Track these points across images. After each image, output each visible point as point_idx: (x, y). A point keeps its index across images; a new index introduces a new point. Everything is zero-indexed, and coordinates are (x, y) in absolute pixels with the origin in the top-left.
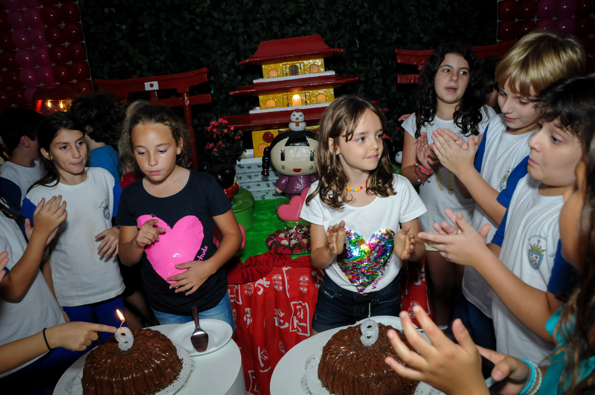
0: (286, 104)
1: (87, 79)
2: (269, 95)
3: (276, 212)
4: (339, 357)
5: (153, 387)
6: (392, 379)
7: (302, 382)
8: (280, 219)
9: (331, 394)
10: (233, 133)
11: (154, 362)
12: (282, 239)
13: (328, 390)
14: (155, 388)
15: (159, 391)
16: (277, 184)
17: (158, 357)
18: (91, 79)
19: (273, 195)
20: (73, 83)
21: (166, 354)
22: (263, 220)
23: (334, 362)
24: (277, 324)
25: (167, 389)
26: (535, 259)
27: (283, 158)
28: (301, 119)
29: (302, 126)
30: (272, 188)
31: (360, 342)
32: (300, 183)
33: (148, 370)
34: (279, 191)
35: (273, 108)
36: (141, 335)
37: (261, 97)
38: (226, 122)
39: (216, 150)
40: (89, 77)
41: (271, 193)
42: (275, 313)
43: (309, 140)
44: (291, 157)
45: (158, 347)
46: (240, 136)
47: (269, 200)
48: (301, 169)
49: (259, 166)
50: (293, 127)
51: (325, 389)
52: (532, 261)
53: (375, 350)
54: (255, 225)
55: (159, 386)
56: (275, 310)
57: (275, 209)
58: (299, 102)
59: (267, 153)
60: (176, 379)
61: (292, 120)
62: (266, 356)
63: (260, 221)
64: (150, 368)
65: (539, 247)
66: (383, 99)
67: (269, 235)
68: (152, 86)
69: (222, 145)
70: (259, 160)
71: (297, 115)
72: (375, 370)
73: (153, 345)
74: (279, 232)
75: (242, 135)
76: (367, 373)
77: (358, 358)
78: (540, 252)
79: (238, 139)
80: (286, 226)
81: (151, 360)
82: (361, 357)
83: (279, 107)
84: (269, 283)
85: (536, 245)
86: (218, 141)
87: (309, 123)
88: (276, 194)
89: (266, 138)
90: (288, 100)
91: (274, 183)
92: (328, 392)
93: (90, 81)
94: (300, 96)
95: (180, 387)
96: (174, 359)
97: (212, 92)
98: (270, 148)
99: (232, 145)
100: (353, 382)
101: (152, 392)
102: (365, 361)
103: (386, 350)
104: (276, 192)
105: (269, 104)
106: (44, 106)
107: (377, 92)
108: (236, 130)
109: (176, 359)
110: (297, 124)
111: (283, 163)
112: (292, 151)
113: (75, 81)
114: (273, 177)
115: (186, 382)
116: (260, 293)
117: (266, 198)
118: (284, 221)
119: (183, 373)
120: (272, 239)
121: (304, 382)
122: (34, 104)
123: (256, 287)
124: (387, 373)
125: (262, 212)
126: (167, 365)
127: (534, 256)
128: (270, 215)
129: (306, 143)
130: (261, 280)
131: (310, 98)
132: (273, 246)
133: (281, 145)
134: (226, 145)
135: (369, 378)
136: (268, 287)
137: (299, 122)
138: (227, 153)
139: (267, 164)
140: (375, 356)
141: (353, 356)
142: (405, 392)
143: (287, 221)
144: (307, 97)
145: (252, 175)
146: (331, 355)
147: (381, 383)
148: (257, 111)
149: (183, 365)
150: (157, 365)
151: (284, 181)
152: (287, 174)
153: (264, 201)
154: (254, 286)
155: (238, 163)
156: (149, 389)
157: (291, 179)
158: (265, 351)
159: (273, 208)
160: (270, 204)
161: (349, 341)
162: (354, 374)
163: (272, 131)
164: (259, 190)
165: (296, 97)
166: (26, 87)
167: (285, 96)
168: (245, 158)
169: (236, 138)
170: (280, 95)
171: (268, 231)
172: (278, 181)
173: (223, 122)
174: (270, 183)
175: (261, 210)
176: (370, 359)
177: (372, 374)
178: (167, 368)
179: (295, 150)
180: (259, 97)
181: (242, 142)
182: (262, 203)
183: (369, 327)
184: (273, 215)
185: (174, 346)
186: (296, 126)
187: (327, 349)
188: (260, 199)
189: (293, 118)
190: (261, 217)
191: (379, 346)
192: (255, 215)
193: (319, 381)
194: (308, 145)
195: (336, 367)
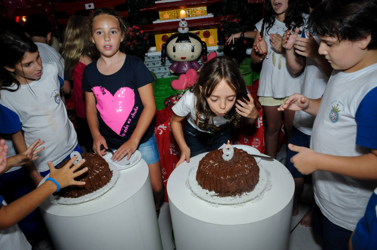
0: (176, 17)
1: (48, 4)
2: (165, 11)
3: (171, 85)
4: (209, 167)
5: (95, 187)
6: (240, 180)
7: (186, 183)
8: (173, 89)
9: (203, 189)
10: (142, 35)
11: (95, 172)
12: (174, 101)
13: (201, 187)
14: (96, 187)
15: (98, 189)
16: (171, 68)
17: (97, 169)
18: (50, 3)
19: (169, 75)
20: (39, 6)
21: (102, 167)
22: (162, 90)
23: (205, 170)
24: (171, 153)
25: (103, 188)
26: (334, 116)
27: (174, 51)
28: (186, 25)
29: (186, 30)
30: (168, 70)
31: (222, 158)
32: (185, 67)
33: (91, 177)
34: (172, 72)
35: (168, 19)
36: (87, 156)
37: (160, 13)
38: (137, 28)
39: (132, 46)
40: (49, 2)
41: (167, 74)
42: (170, 146)
43: (191, 39)
44: (179, 49)
45: (97, 163)
46: (147, 37)
47: (166, 78)
48: (186, 58)
49: (159, 57)
50: (180, 30)
51: (199, 186)
52: (332, 118)
53: (231, 163)
54: (157, 93)
55: (98, 186)
56: (170, 144)
57: (170, 83)
58: (184, 15)
59: (164, 48)
60: (109, 182)
61: (180, 26)
62: (165, 172)
63: (160, 91)
64: (93, 176)
65: (337, 108)
66: (238, 15)
67: (166, 99)
68: (90, 6)
69: (136, 43)
70: (160, 53)
71: (183, 23)
72: (230, 175)
73: (94, 162)
74: (172, 96)
75: (148, 36)
76: (225, 176)
77: (220, 167)
78: (337, 112)
79: (146, 39)
80: (176, 93)
81: (93, 171)
82: (222, 166)
83: (172, 19)
84: (166, 127)
85: (335, 107)
86: (133, 41)
87: (191, 29)
88: (171, 74)
89: (164, 38)
90: (177, 14)
91: (169, 67)
92: (201, 188)
93: (50, 4)
94: (186, 12)
95: (111, 187)
96: (107, 171)
97: (129, 11)
98: (166, 44)
99: (142, 43)
100: (216, 182)
101: (94, 189)
102: (224, 169)
103: (238, 163)
104: (170, 73)
105: (165, 17)
106: (21, 20)
107: (235, 10)
108: (144, 33)
109: (108, 170)
110: (183, 29)
111: (174, 54)
112: (180, 46)
113: (40, 5)
114: (168, 63)
115: (115, 184)
116: (161, 133)
117: (164, 77)
118: (175, 90)
119: (113, 179)
120: (168, 101)
121: (187, 183)
122: (15, 19)
123: (158, 130)
124: (237, 176)
125: (161, 85)
126: (103, 174)
127: (334, 114)
128: (166, 87)
129: (189, 41)
130: (161, 125)
131: (192, 13)
132: (169, 105)
133: (173, 43)
134: (138, 43)
135: (226, 179)
136: (165, 130)
137: (184, 27)
138: (139, 48)
139: (165, 54)
140: (231, 166)
141: (217, 166)
142: (248, 188)
143: (177, 90)
144: (190, 12)
145: (155, 63)
146: (204, 165)
147: (233, 182)
148: (158, 21)
149: (113, 174)
150: (97, 173)
151: (175, 66)
152: (177, 61)
153: (163, 79)
154: (157, 129)
155: (146, 54)
156: (93, 188)
157: (180, 64)
158: (165, 169)
159: (169, 82)
160: (167, 80)
161: (215, 157)
162: (217, 177)
163: (167, 34)
164: (160, 72)
165: (183, 12)
166: (8, 9)
167: (176, 12)
168: (151, 52)
169: (145, 38)
170: (172, 11)
171: (166, 97)
172: (171, 66)
173: (136, 28)
174: (167, 68)
175: (161, 84)
176: (227, 168)
177: (228, 177)
178: (103, 176)
179: (182, 45)
180: (159, 12)
181: (148, 41)
182: (162, 80)
183: (228, 149)
184: (168, 87)
185: (107, 163)
186: (183, 30)
187: (201, 163)
188: (161, 78)
189: (181, 25)
190: (161, 88)
191: (233, 161)
192: (157, 87)
193: (197, 181)
194: (190, 42)
195: (206, 173)
